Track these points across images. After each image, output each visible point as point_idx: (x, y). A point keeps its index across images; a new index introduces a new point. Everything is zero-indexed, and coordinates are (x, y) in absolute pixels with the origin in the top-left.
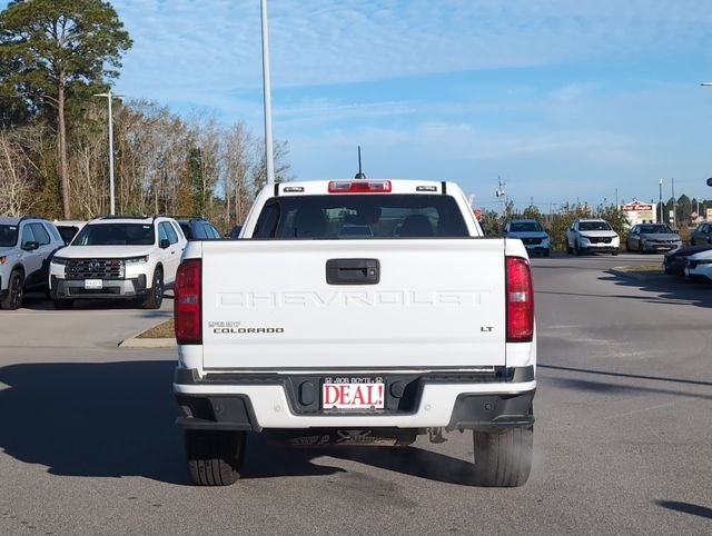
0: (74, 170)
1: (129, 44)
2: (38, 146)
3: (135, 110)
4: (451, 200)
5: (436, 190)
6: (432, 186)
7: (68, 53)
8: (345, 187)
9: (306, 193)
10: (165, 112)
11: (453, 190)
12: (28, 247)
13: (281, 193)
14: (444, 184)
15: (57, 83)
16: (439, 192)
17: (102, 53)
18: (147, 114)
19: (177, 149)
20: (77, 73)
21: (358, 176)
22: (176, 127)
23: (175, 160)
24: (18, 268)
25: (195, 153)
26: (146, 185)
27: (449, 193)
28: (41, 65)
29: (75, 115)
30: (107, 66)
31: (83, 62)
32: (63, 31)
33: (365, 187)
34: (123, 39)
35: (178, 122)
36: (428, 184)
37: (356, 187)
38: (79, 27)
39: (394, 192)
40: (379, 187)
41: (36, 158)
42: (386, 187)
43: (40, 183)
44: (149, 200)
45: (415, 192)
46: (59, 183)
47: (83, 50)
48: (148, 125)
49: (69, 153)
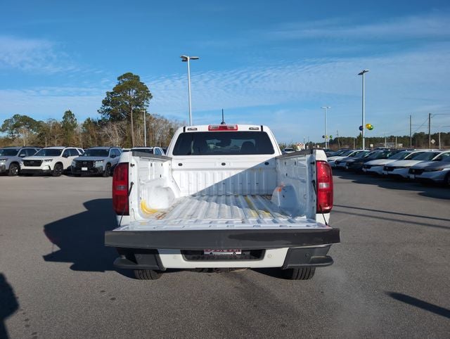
0: (136, 134)
1: (151, 97)
2: (125, 127)
3: (153, 117)
4: (265, 134)
5: (258, 129)
6: (256, 127)
7: (133, 100)
8: (216, 128)
9: (198, 131)
10: (162, 117)
11: (266, 129)
12: (112, 156)
13: (186, 131)
14: (262, 127)
15: (130, 109)
16: (260, 130)
17: (143, 100)
18: (157, 118)
19: (166, 129)
20: (136, 106)
21: (222, 123)
22: (166, 122)
23: (166, 131)
24: (109, 163)
25: (171, 129)
26: (157, 138)
27: (264, 130)
28: (126, 103)
29: (136, 118)
30: (145, 104)
31: (138, 102)
32: (132, 93)
33: (225, 128)
34: (150, 96)
35: (166, 120)
36: (255, 126)
37: (221, 128)
38: (137, 92)
39: (239, 130)
40: (232, 128)
41: (124, 130)
42: (235, 128)
43: (125, 138)
44: (158, 143)
45: (248, 130)
46: (131, 138)
47: (137, 99)
48: (157, 121)
49: (134, 129)
